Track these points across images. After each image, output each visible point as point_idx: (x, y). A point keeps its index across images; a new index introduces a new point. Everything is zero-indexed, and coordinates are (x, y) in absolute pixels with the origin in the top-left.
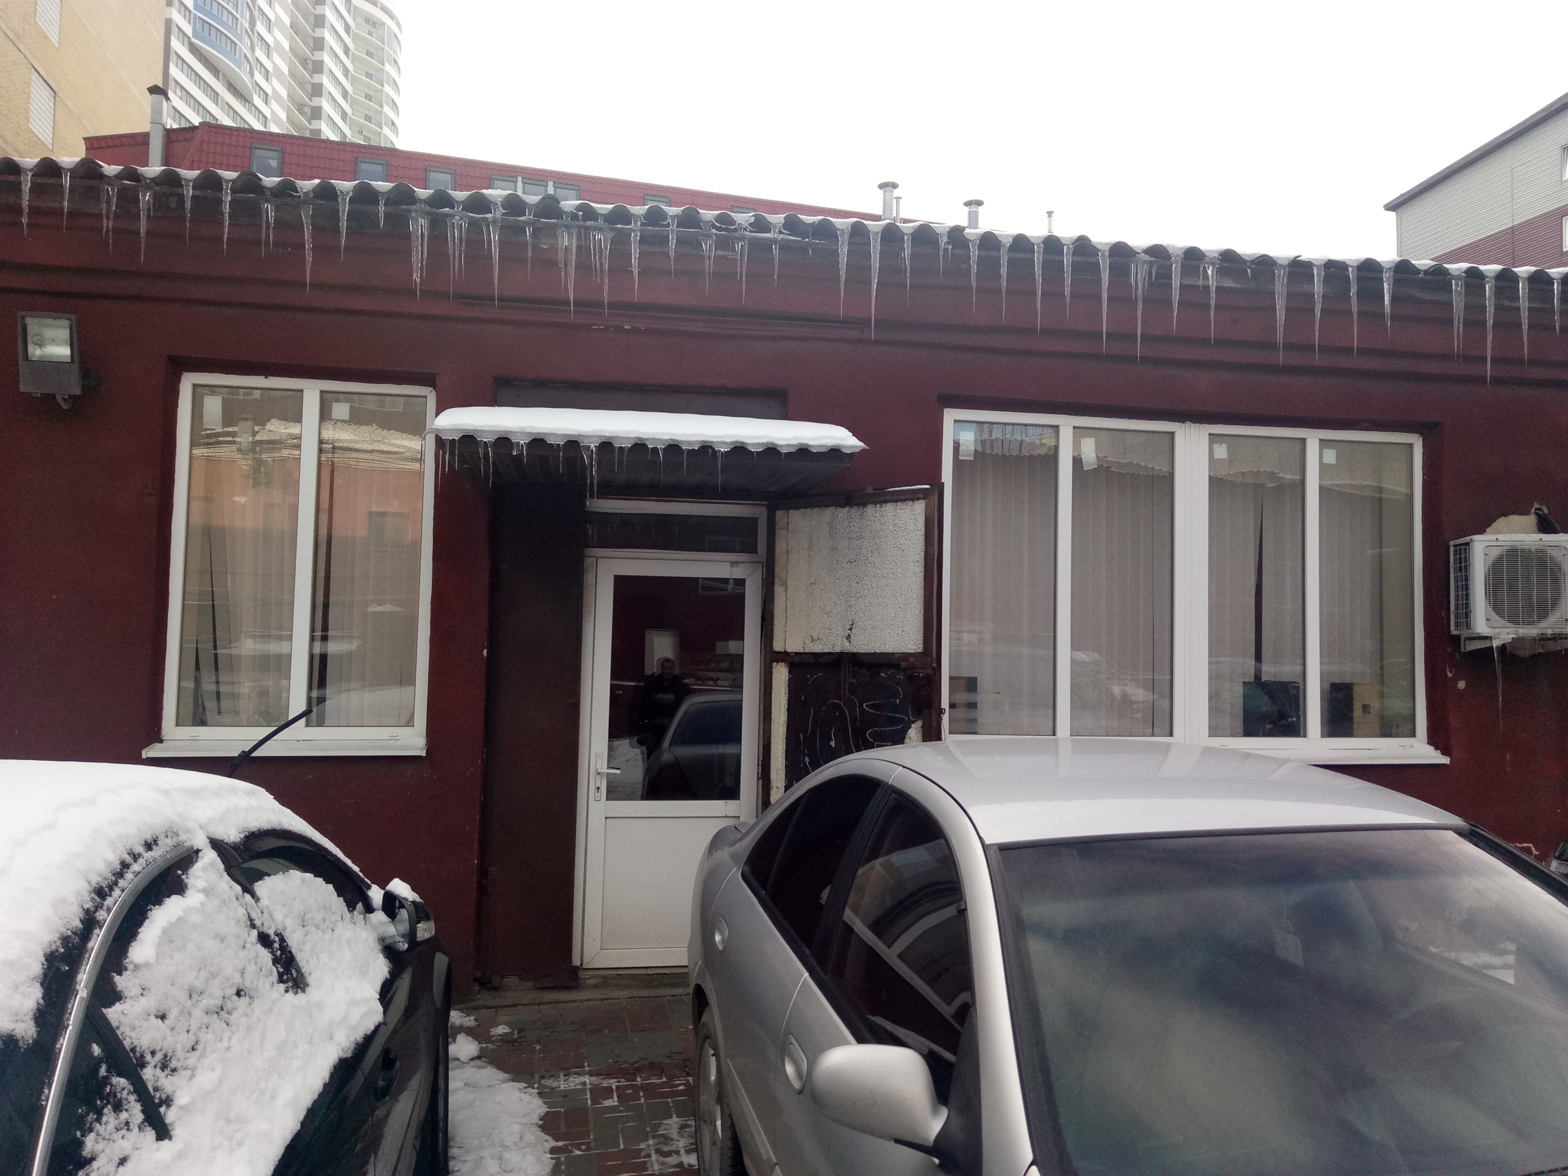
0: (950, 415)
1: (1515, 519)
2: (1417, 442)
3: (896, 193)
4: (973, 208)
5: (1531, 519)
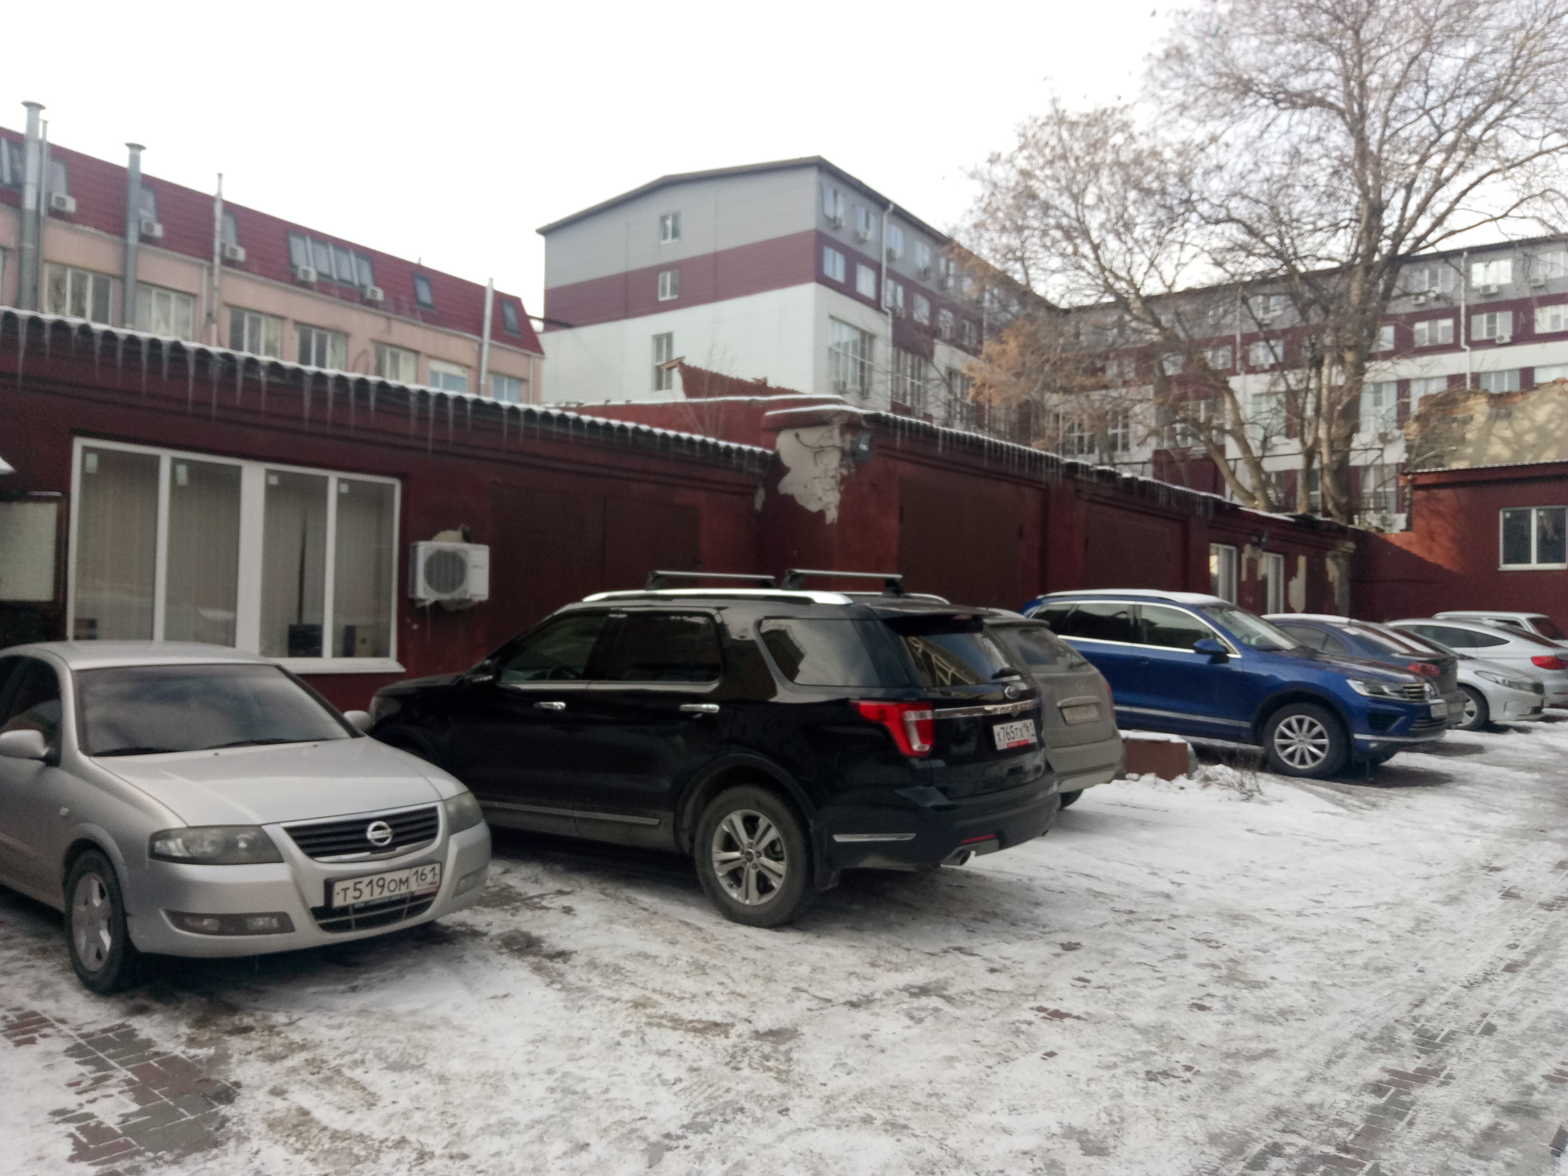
0: (79, 444)
1: (450, 534)
2: (397, 485)
3: (42, 115)
4: (135, 151)
5: (458, 534)
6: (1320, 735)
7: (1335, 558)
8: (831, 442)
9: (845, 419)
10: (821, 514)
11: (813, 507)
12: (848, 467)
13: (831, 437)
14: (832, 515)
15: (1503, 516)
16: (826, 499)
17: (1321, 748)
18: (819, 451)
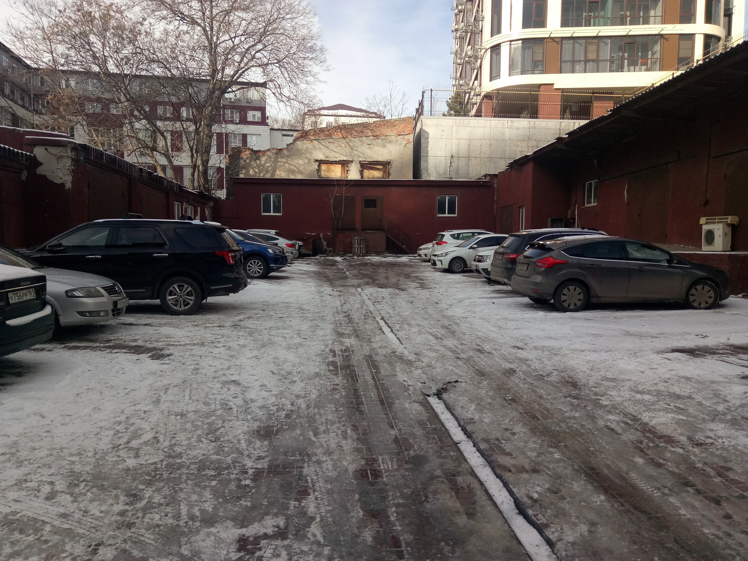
6: (260, 266)
7: (207, 208)
8: (66, 154)
9: (73, 145)
10: (63, 185)
11: (58, 182)
12: (74, 166)
13: (66, 152)
14: (69, 185)
15: (263, 196)
16: (65, 179)
17: (261, 269)
18: (60, 158)
